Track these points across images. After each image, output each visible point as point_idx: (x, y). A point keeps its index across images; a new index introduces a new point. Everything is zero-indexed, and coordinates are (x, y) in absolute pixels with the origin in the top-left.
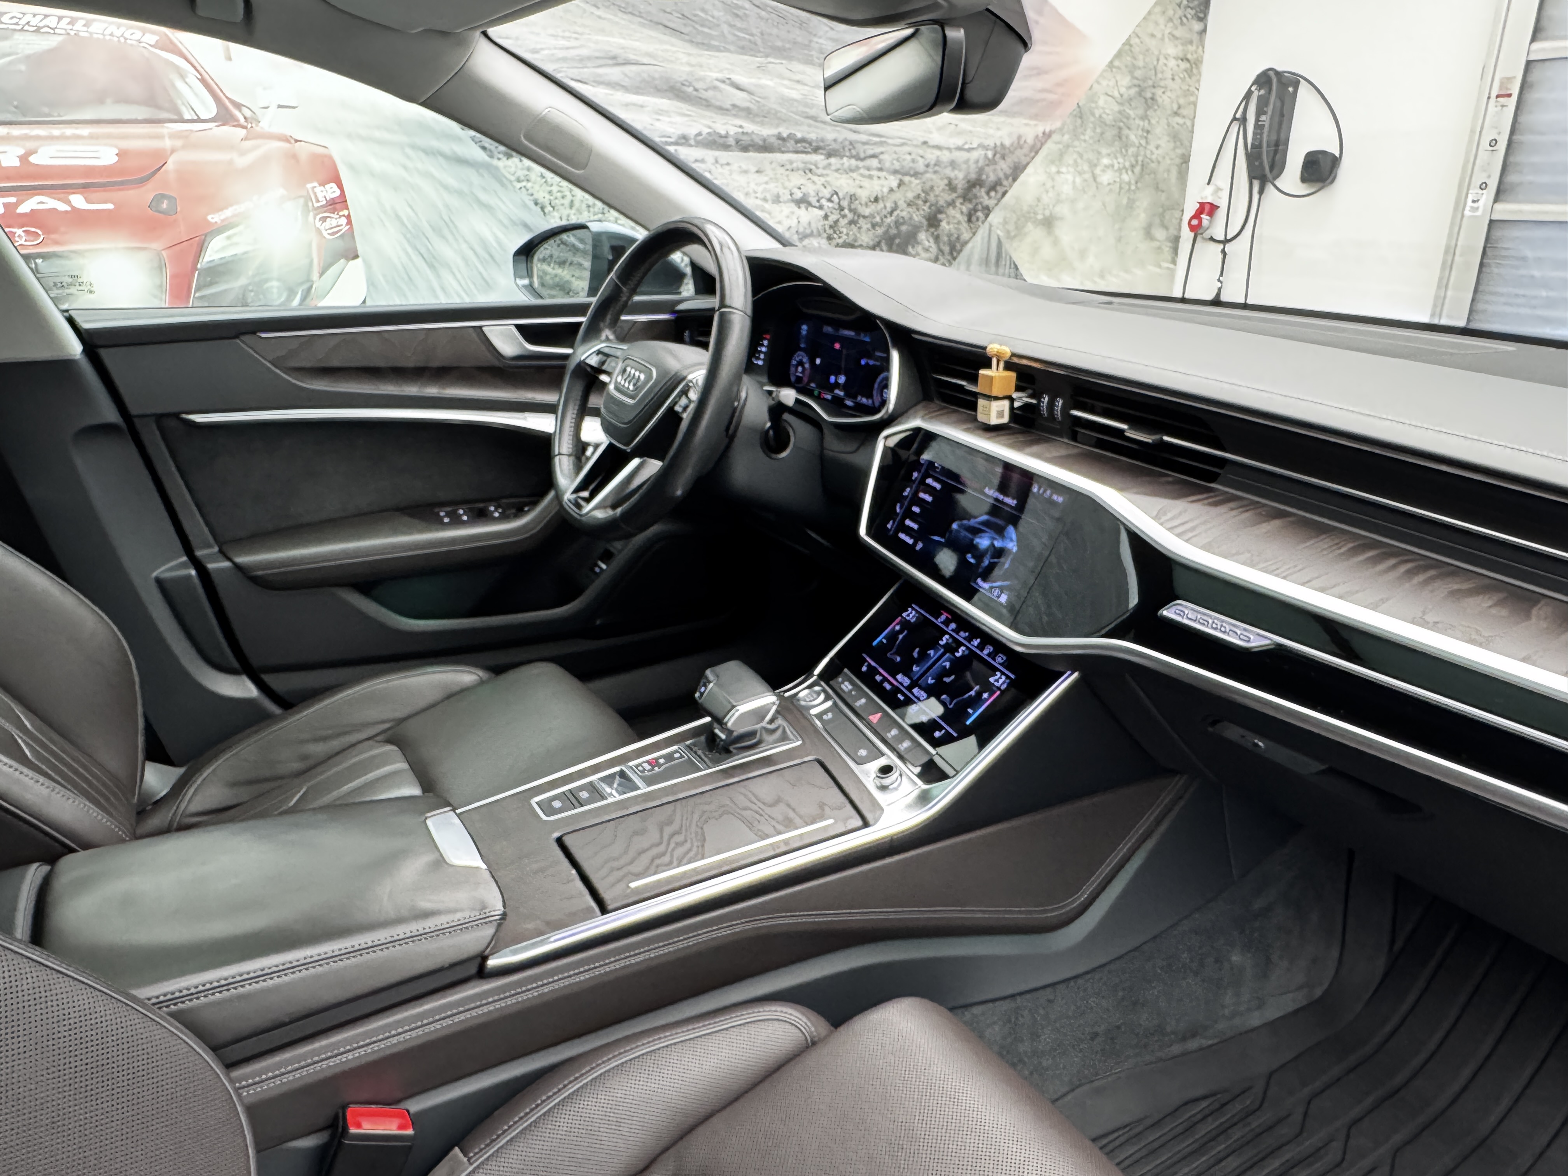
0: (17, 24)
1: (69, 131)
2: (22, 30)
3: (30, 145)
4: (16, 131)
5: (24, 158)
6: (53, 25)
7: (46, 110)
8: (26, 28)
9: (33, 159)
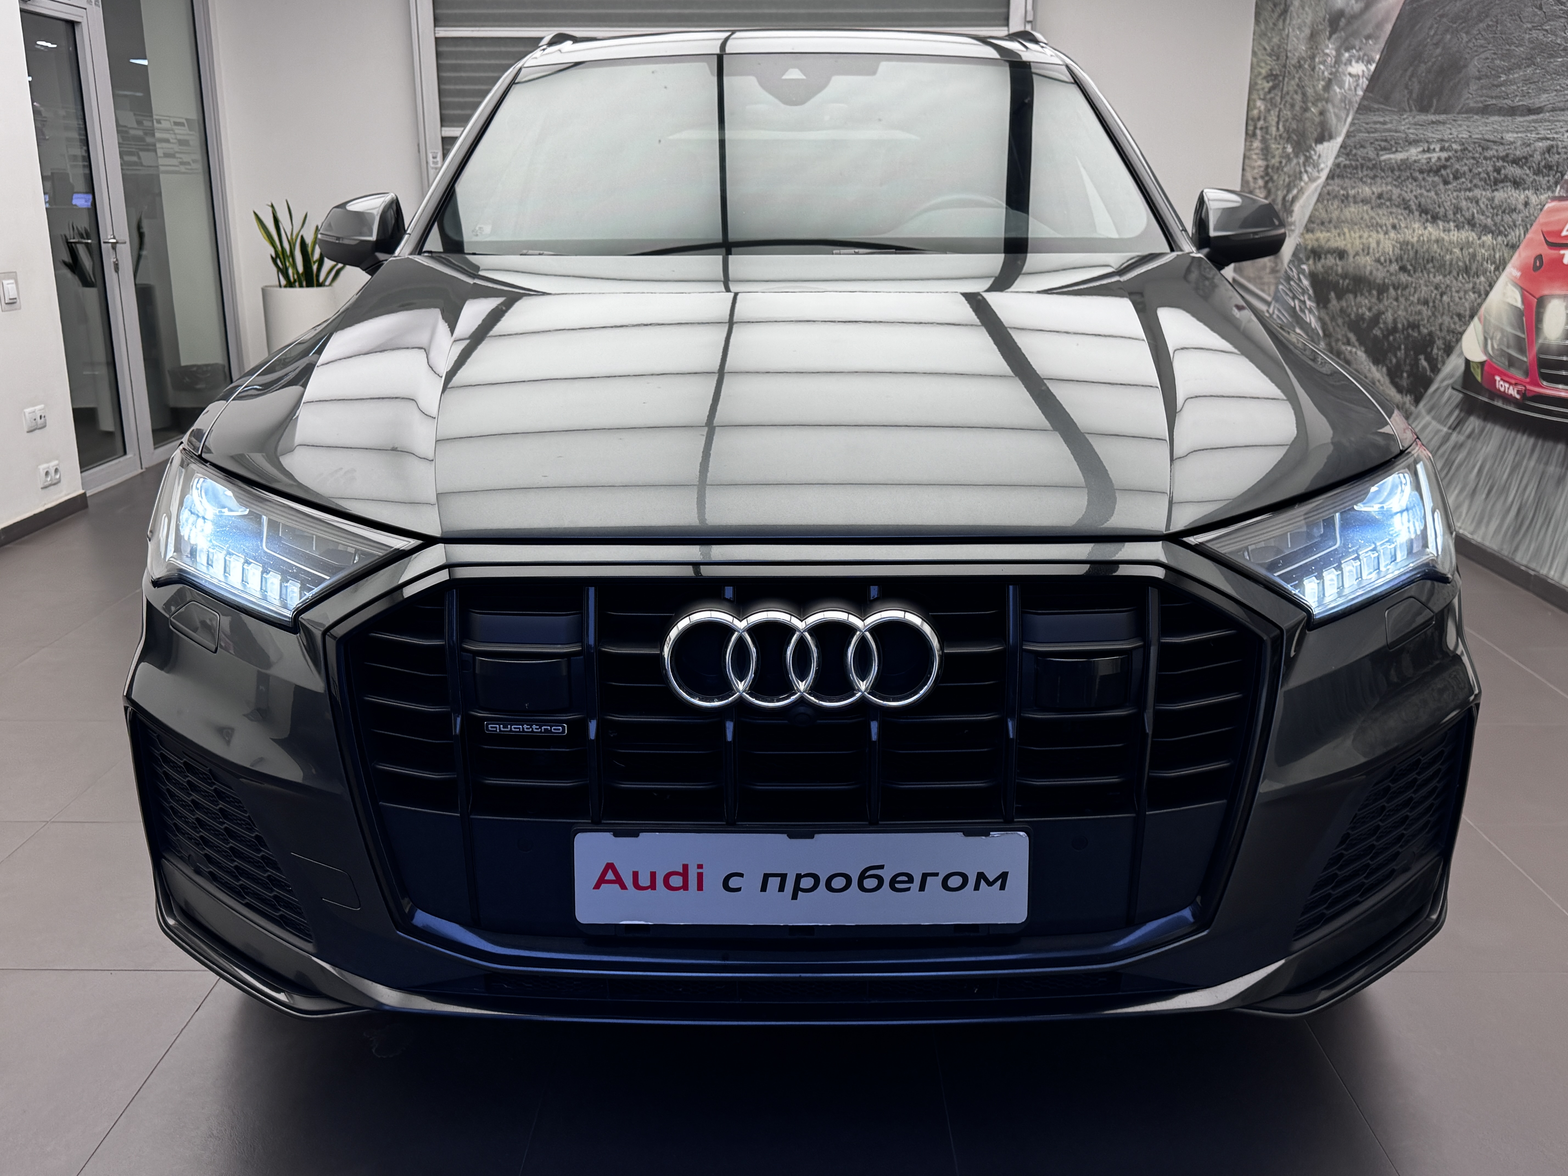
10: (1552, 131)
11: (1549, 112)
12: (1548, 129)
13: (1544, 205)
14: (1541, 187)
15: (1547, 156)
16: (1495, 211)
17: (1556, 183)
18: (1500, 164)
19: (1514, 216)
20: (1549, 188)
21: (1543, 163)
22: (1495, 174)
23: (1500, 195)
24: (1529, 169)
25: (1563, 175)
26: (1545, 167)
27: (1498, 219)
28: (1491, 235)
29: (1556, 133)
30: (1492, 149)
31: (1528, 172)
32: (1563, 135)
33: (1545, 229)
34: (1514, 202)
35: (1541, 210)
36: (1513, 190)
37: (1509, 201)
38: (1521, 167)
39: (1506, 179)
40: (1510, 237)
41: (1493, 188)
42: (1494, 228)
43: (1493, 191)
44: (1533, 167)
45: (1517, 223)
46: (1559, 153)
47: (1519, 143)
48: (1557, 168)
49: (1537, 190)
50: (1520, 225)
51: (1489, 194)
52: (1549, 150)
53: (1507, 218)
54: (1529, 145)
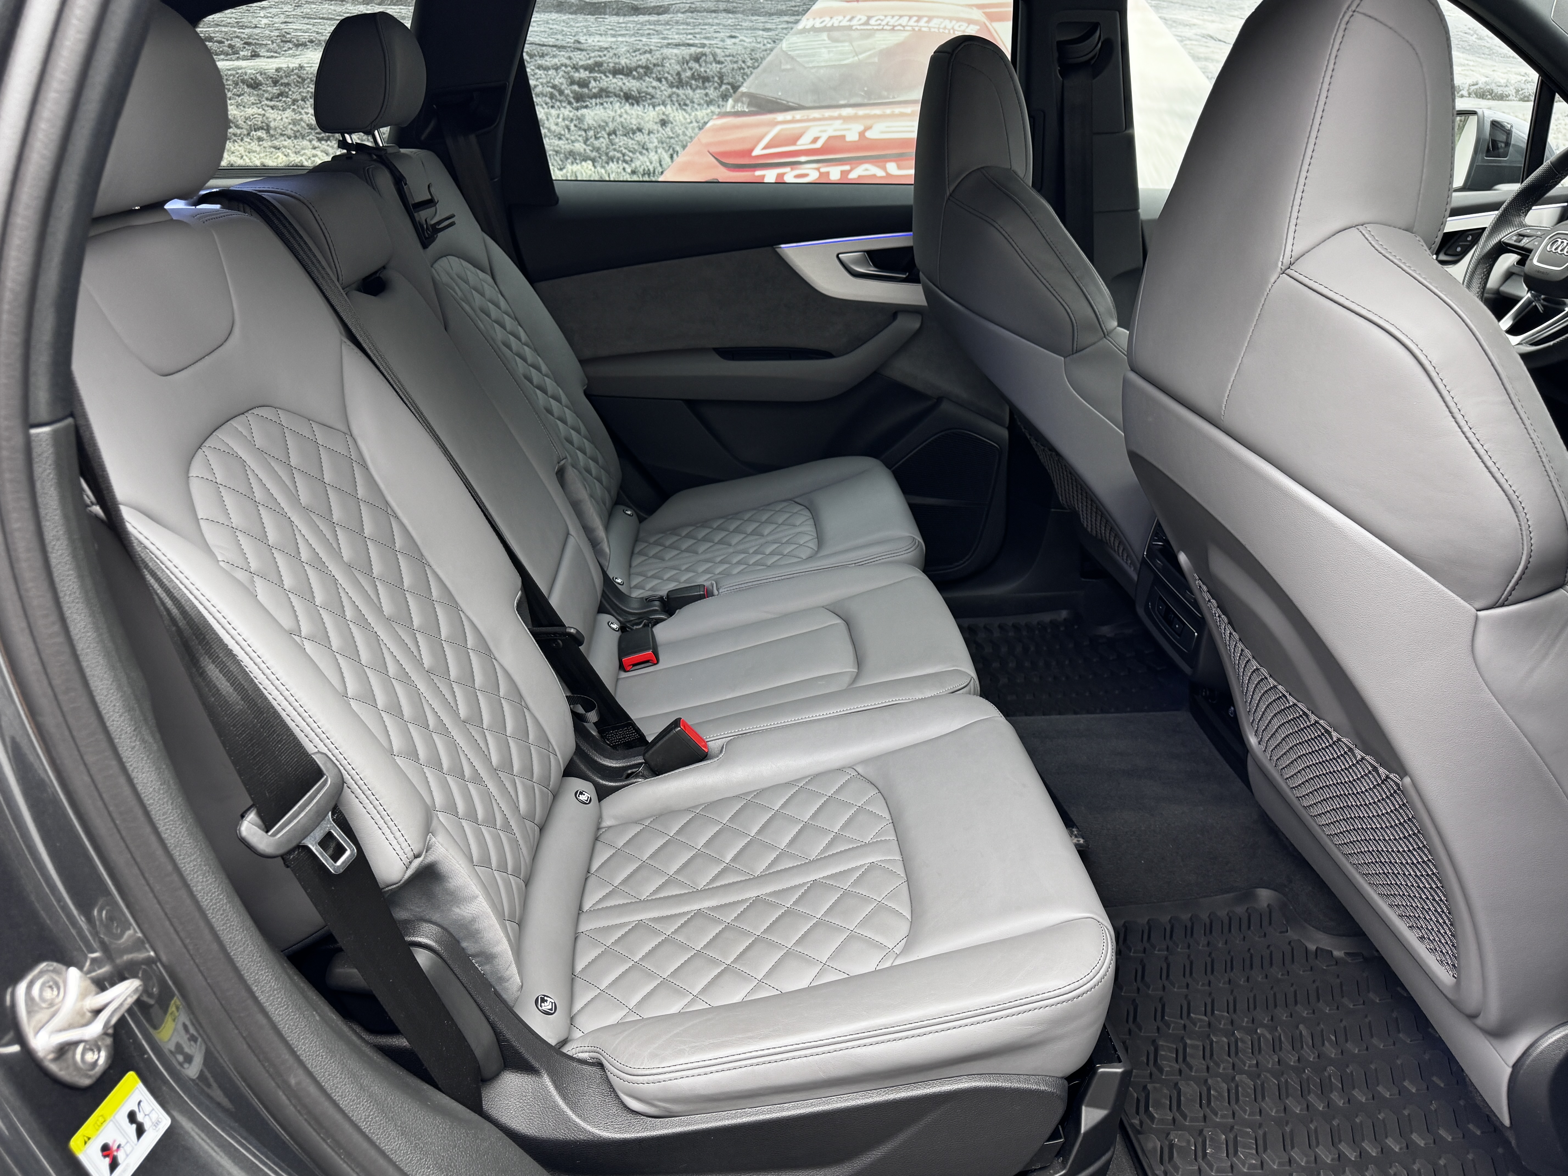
0: (880, 25)
1: (897, 110)
2: (883, 29)
3: (869, 122)
4: (861, 112)
5: (862, 134)
6: (904, 24)
7: (885, 93)
8: (886, 27)
9: (869, 134)
10: (698, 36)
11: (683, 13)
12: (691, 34)
13: (706, 123)
14: (693, 102)
15: (692, 64)
16: (591, 133)
17: (725, 97)
18: (584, 74)
19: (639, 137)
20: (709, 103)
21: (689, 73)
22: (576, 88)
23: (593, 114)
24: (659, 80)
25: (735, 88)
26: (693, 77)
27: (603, 143)
28: (590, 162)
29: (706, 38)
30: (554, 56)
31: (655, 83)
32: (723, 41)
33: (714, 150)
34: (634, 121)
35: (700, 129)
36: (627, 106)
37: (618, 119)
38: (640, 78)
39: (603, 93)
40: (638, 163)
41: (575, 104)
42: (594, 154)
43: (577, 109)
44: (666, 79)
45: (650, 146)
46: (719, 62)
47: (623, 49)
48: (721, 78)
49: (683, 105)
50: (656, 147)
51: (567, 112)
52: (697, 59)
53: (620, 141)
54: (650, 52)
